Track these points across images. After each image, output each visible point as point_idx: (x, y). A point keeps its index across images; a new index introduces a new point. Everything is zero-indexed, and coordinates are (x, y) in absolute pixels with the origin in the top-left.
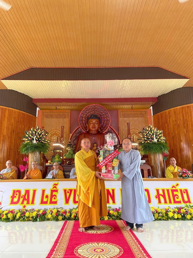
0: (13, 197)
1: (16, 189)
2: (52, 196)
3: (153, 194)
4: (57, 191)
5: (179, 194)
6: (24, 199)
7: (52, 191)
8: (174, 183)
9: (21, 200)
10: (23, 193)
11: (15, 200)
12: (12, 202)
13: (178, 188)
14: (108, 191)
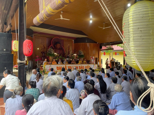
0: (57, 68)
1: (57, 66)
2: (66, 68)
3: (85, 67)
4: (66, 67)
5: (89, 67)
6: (60, 69)
7: (65, 67)
8: (88, 65)
9: (59, 69)
10: (59, 68)
11: (58, 69)
12: (57, 70)
13: (89, 66)
14: (76, 67)
